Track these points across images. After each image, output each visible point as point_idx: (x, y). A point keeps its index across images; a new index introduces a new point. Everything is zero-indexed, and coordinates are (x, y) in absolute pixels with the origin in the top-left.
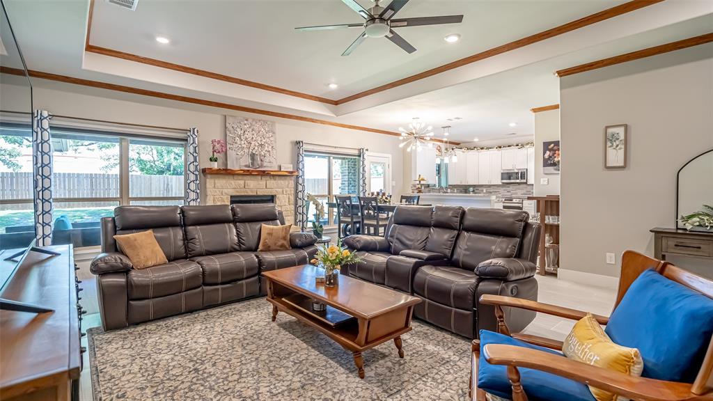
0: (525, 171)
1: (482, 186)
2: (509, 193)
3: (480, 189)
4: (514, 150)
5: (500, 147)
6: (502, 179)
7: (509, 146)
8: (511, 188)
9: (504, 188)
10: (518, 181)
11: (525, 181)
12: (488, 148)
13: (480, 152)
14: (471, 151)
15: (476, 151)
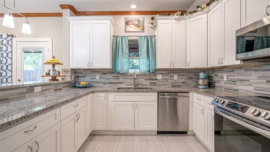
1: (221, 69)
3: (219, 74)
13: (209, 11)
14: (194, 14)
15: (201, 12)
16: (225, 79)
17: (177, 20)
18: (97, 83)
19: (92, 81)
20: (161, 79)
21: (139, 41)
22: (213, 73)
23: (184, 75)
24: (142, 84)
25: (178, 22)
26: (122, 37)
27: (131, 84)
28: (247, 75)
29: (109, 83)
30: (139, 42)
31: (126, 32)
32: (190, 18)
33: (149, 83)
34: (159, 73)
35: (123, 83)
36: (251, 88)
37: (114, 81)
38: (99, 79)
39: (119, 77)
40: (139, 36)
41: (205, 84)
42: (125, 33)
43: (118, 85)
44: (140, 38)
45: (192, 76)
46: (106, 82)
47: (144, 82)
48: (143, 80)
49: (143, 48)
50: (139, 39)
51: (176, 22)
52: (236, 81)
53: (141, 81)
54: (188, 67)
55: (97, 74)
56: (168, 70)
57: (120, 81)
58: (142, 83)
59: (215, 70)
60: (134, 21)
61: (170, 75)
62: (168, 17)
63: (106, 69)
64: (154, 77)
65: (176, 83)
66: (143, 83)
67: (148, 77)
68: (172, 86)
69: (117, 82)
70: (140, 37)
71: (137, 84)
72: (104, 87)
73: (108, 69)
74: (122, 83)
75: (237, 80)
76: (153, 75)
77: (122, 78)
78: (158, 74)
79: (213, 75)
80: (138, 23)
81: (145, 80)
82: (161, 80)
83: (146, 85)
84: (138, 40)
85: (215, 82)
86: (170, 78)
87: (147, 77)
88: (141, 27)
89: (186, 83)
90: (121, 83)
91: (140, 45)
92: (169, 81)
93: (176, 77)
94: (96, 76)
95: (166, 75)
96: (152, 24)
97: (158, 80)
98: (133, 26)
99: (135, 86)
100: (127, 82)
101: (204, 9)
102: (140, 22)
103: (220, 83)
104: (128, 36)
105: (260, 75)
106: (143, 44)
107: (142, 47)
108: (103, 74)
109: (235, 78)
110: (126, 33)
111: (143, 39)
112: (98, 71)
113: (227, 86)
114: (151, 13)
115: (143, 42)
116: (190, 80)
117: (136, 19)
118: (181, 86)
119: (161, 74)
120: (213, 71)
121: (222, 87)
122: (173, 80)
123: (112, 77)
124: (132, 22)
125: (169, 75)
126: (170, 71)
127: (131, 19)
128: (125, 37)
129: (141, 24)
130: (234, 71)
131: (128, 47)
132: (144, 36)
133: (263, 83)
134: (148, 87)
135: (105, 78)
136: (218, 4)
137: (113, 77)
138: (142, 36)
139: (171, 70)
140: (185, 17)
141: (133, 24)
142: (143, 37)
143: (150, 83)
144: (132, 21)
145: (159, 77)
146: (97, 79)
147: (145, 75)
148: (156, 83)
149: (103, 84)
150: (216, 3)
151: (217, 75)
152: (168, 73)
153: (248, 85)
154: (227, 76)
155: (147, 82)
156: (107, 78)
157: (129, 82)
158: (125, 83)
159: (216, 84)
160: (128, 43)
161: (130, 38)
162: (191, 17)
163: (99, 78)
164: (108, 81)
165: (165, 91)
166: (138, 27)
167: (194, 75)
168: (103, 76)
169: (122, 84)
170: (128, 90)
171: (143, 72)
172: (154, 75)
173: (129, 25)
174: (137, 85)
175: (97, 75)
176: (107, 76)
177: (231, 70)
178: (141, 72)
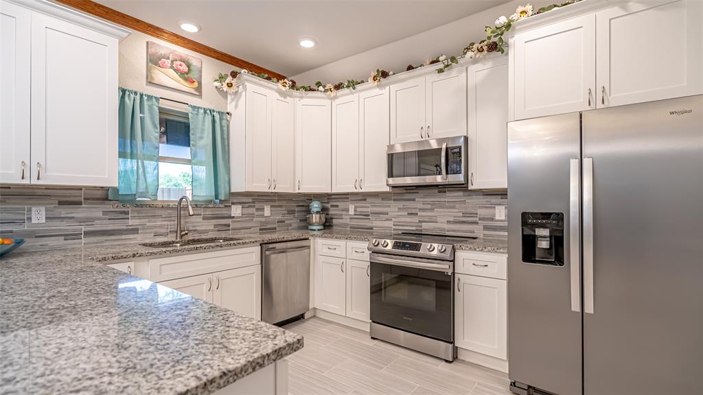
0: (461, 142)
1: (345, 196)
2: (416, 219)
3: (341, 205)
4: (426, 78)
5: (385, 75)
6: (391, 175)
7: (410, 68)
8: (420, 201)
9: (400, 204)
10: (439, 179)
11: (460, 178)
12: (352, 84)
13: (336, 97)
14: (310, 94)
15: (323, 95)
16: (352, 212)
17: (281, 93)
18: (36, 237)
19: (12, 232)
20: (240, 215)
21: (192, 118)
22: (328, 203)
23: (281, 206)
24: (196, 230)
25: (283, 99)
26: (141, 95)
27: (165, 231)
28: (385, 207)
29: (87, 234)
30: (191, 120)
31: (150, 82)
32: (302, 97)
33: (212, 228)
34: (235, 201)
35: (140, 231)
36: (390, 224)
37: (111, 227)
38: (44, 221)
39: (127, 213)
40: (191, 106)
41: (321, 223)
42: (147, 85)
43: (124, 237)
44: (194, 110)
45: (292, 208)
46: (75, 230)
47: (202, 225)
48: (199, 219)
49: (201, 138)
50: (192, 113)
51: (280, 98)
52: (369, 215)
53: (193, 222)
54: (297, 191)
55: (34, 205)
56: (253, 196)
57: (131, 226)
58: (195, 226)
59: (333, 197)
60: (176, 60)
61: (257, 205)
62: (267, 84)
63: (80, 188)
64: (224, 212)
65: (268, 223)
66: (198, 228)
67: (211, 211)
68: (260, 230)
69: (122, 230)
70: (194, 107)
71: (185, 231)
72: (69, 247)
73: (85, 187)
74: (138, 229)
75: (371, 213)
76: (221, 206)
77: (137, 215)
78: (233, 203)
79: (329, 205)
80: (186, 69)
81: (204, 219)
82: (239, 217)
83: (206, 232)
84: (187, 114)
85: (332, 218)
86: (256, 213)
87: (209, 212)
88: (194, 82)
89: (284, 222)
90: (135, 231)
91: (193, 129)
92: (255, 219)
93: (267, 211)
94: (30, 210)
95: (250, 206)
96: (228, 86)
97: (233, 217)
98: (172, 72)
99: (181, 236)
100: (154, 227)
101: (329, 92)
102: (192, 68)
103: (342, 219)
104: (159, 97)
105: (401, 206)
106: (200, 126)
107: (198, 135)
108: (60, 203)
109: (369, 210)
110: (150, 87)
111: (201, 116)
112: (39, 192)
113: (354, 223)
114: (220, 55)
115: (200, 122)
116: (291, 216)
117: (180, 56)
118: (275, 228)
119: (240, 203)
120: (329, 199)
121: (345, 225)
122: (263, 216)
123: (100, 214)
124: (169, 61)
125: (254, 206)
126: (257, 198)
127: (168, 52)
128: (150, 97)
129: (194, 75)
130: (366, 200)
131: (157, 128)
132: (204, 109)
133: (404, 216)
134: (210, 235)
135: (73, 218)
136: (352, 93)
137: (105, 213)
138: (199, 108)
139: (259, 196)
140: (294, 93)
141: (172, 67)
142: (202, 111)
143: (216, 226)
144: (168, 58)
145: (236, 211)
146: (34, 221)
147: (205, 207)
148: (229, 225)
149: (63, 238)
150: (350, 90)
151: (337, 206)
152: (253, 202)
153: (387, 220)
154: (356, 207)
155: (209, 225)
156: (78, 218)
157: (161, 227)
158: (148, 231)
159: (335, 221)
160: (157, 117)
161: (163, 104)
162: (304, 95)
163: (46, 218)
164: (84, 229)
165: (275, 241)
166: (186, 80)
167: (297, 206)
168: (64, 211)
169: (138, 233)
170: (198, 246)
171: (201, 199)
172: (225, 206)
173: (160, 67)
174: (186, 234)
175: (34, 209)
176: (80, 212)
177: (361, 198)
178: (195, 198)
